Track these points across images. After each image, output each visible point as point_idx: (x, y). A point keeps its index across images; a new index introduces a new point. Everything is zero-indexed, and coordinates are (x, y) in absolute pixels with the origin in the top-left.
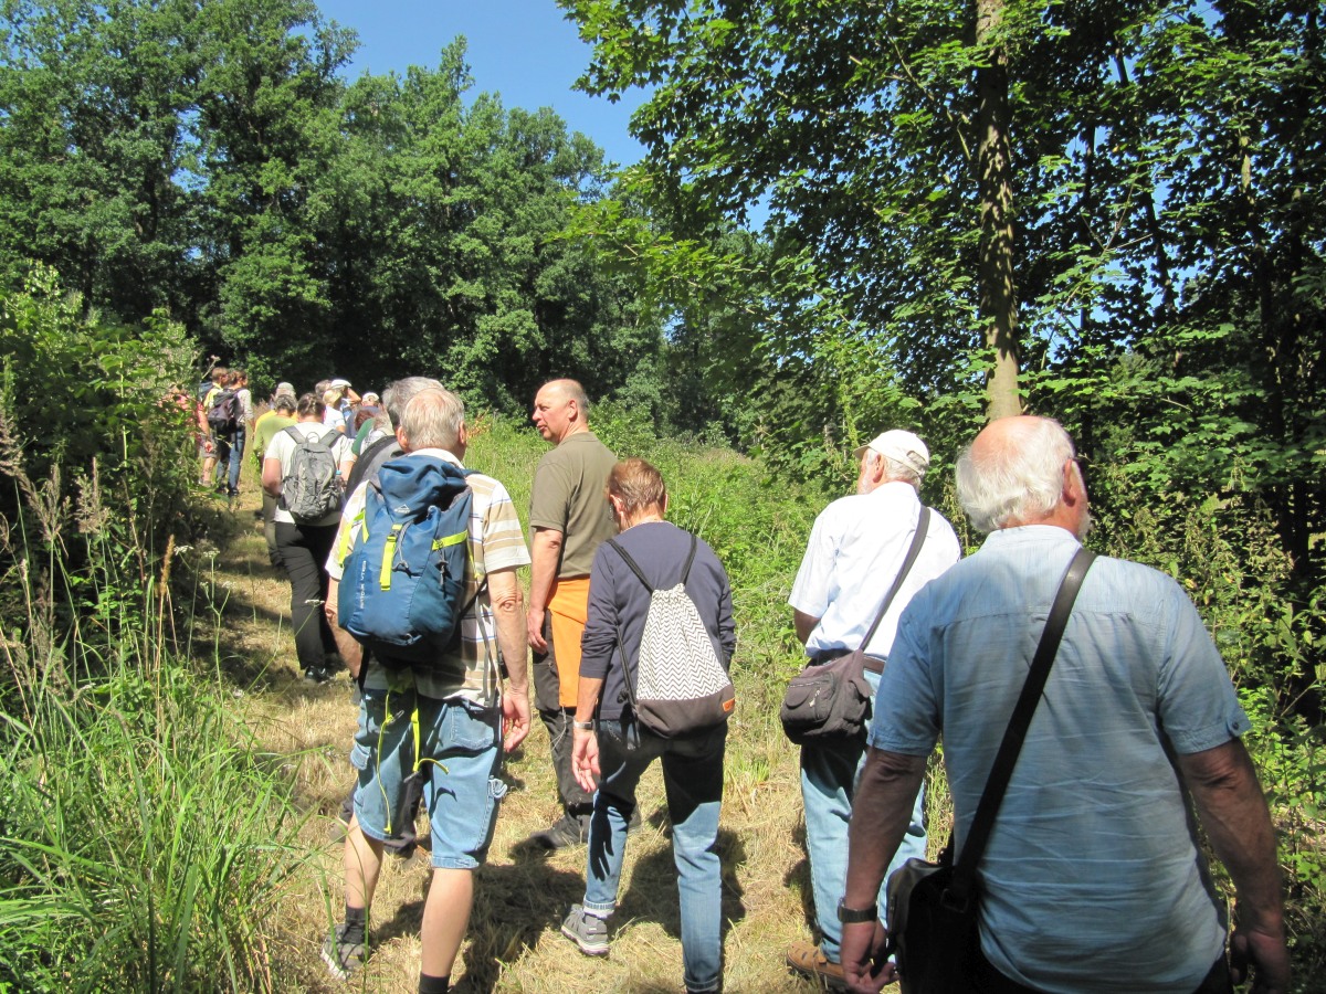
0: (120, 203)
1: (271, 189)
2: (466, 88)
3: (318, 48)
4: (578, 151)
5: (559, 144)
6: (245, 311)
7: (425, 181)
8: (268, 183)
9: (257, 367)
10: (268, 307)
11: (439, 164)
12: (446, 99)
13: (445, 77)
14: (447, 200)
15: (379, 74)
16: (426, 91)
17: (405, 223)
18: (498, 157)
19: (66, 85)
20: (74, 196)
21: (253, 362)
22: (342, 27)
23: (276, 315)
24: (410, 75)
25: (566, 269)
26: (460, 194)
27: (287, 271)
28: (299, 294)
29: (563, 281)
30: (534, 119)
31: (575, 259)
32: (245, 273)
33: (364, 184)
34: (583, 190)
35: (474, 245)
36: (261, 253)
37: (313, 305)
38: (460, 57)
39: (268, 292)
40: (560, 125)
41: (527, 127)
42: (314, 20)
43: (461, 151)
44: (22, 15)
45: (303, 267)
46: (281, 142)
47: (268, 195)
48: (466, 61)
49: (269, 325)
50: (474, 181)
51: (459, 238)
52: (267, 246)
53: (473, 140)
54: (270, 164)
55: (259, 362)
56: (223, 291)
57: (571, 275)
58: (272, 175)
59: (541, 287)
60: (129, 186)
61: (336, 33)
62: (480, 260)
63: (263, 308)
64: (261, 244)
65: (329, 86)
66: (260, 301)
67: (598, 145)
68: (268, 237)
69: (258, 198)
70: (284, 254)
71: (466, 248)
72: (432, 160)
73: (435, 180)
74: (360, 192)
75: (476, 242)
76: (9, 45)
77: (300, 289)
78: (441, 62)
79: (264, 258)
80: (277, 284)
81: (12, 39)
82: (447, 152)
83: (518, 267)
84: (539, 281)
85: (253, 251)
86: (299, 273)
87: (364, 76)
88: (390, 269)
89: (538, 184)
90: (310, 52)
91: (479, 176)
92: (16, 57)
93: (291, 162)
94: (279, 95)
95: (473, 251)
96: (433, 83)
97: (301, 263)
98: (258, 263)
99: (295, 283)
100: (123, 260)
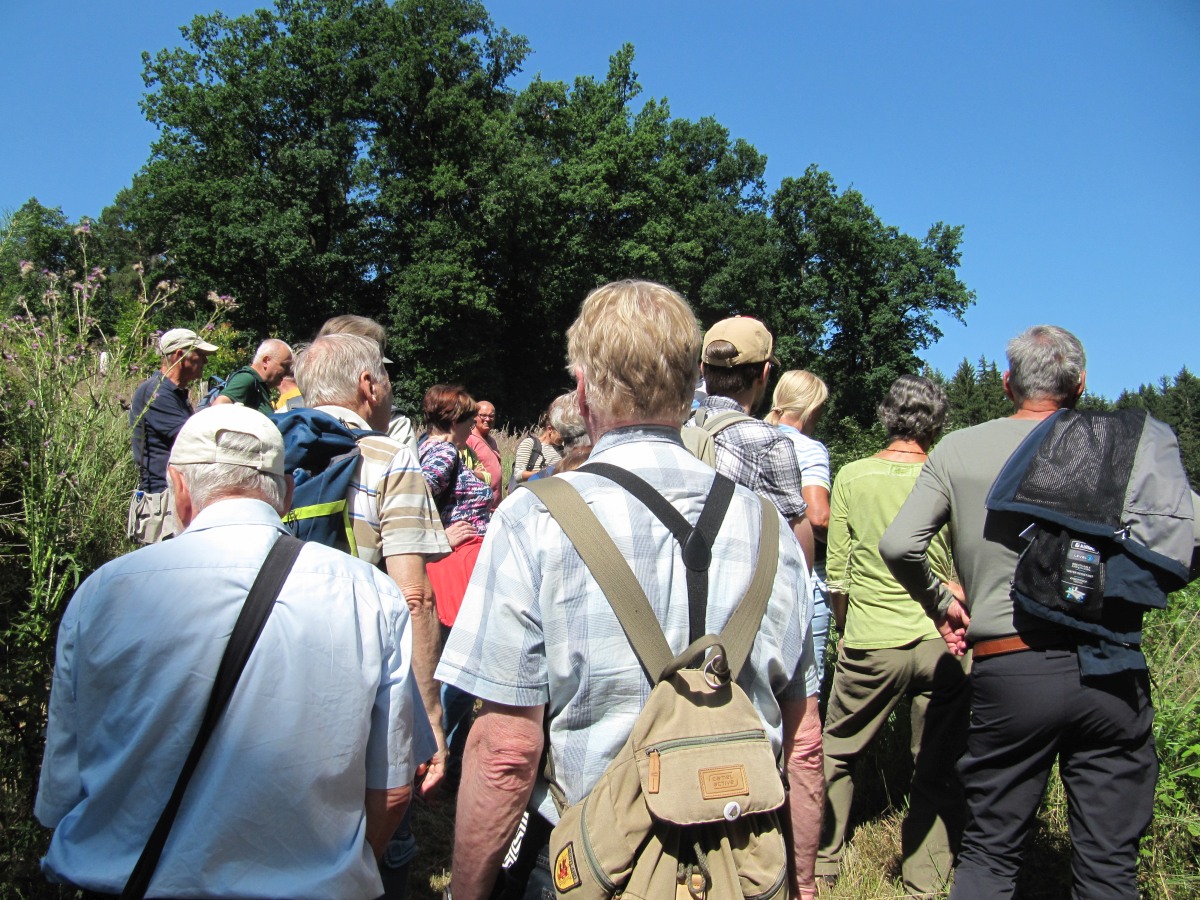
0: (295, 214)
1: (442, 193)
2: (633, 95)
3: (488, 56)
4: (741, 158)
5: (722, 151)
6: (413, 321)
7: (595, 187)
8: (439, 188)
9: (425, 378)
10: (438, 317)
11: (608, 169)
12: (613, 105)
13: (613, 84)
14: (615, 206)
15: (550, 80)
16: (594, 100)
17: (571, 232)
18: (667, 162)
19: (246, 98)
20: (250, 209)
21: (421, 374)
22: (513, 34)
23: (445, 323)
24: (577, 86)
25: (732, 275)
26: (628, 199)
27: (458, 277)
28: (470, 301)
29: (728, 289)
30: (697, 127)
31: (741, 265)
32: (414, 281)
33: (536, 189)
34: (745, 198)
35: (642, 252)
36: (430, 259)
37: (484, 312)
38: (627, 65)
39: (439, 301)
40: (722, 132)
41: (690, 136)
42: (486, 29)
43: (630, 157)
44: (208, 37)
45: (473, 273)
46: (452, 144)
47: (439, 199)
48: (633, 69)
49: (439, 335)
50: (644, 186)
51: (628, 244)
52: (437, 253)
53: (642, 144)
54: (442, 167)
55: (427, 374)
56: (393, 301)
57: (737, 282)
58: (444, 179)
59: (706, 294)
60: (304, 197)
61: (507, 41)
62: (648, 267)
63: (433, 317)
64: (432, 250)
65: (499, 95)
66: (428, 311)
67: (760, 153)
68: (437, 244)
69: (429, 204)
70: (455, 261)
71: (635, 254)
72: (600, 166)
73: (605, 185)
74: (532, 195)
75: (644, 249)
76: (196, 68)
77: (471, 297)
78: (609, 70)
79: (435, 266)
80: (448, 292)
81: (199, 64)
82: (616, 159)
83: (685, 274)
84: (705, 288)
85: (422, 258)
86: (471, 280)
87: (535, 81)
88: (557, 277)
89: (701, 192)
90: (481, 59)
91: (648, 182)
92: (203, 81)
93: (463, 164)
94: (452, 96)
95: (642, 258)
96: (601, 91)
97: (471, 270)
98: (427, 271)
99: (466, 290)
100: (298, 270)
